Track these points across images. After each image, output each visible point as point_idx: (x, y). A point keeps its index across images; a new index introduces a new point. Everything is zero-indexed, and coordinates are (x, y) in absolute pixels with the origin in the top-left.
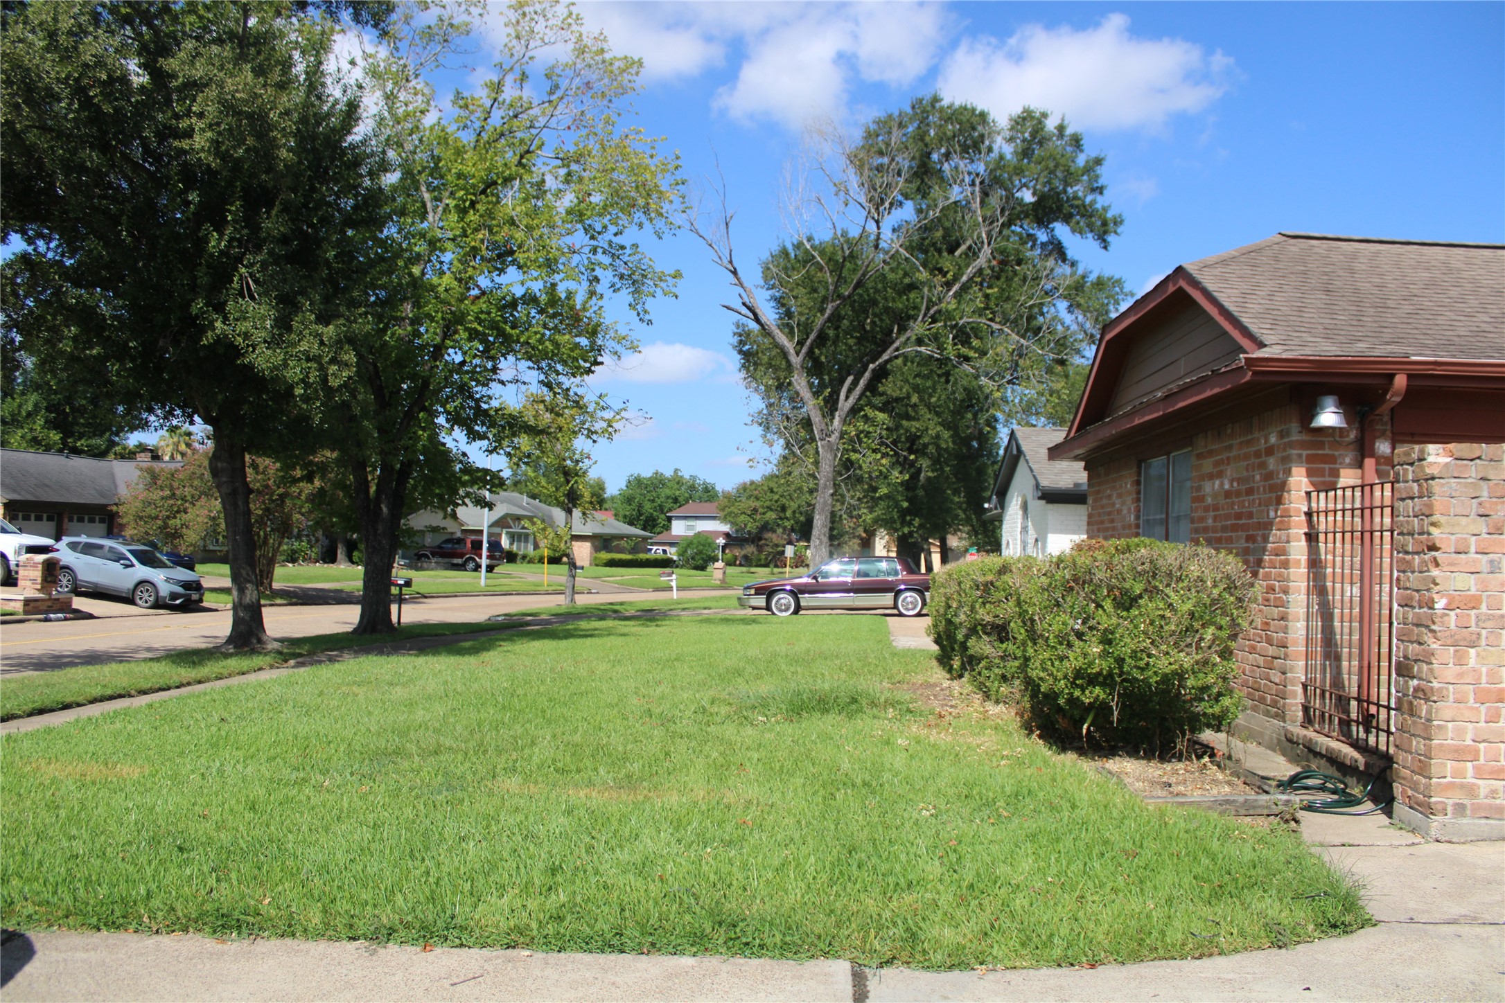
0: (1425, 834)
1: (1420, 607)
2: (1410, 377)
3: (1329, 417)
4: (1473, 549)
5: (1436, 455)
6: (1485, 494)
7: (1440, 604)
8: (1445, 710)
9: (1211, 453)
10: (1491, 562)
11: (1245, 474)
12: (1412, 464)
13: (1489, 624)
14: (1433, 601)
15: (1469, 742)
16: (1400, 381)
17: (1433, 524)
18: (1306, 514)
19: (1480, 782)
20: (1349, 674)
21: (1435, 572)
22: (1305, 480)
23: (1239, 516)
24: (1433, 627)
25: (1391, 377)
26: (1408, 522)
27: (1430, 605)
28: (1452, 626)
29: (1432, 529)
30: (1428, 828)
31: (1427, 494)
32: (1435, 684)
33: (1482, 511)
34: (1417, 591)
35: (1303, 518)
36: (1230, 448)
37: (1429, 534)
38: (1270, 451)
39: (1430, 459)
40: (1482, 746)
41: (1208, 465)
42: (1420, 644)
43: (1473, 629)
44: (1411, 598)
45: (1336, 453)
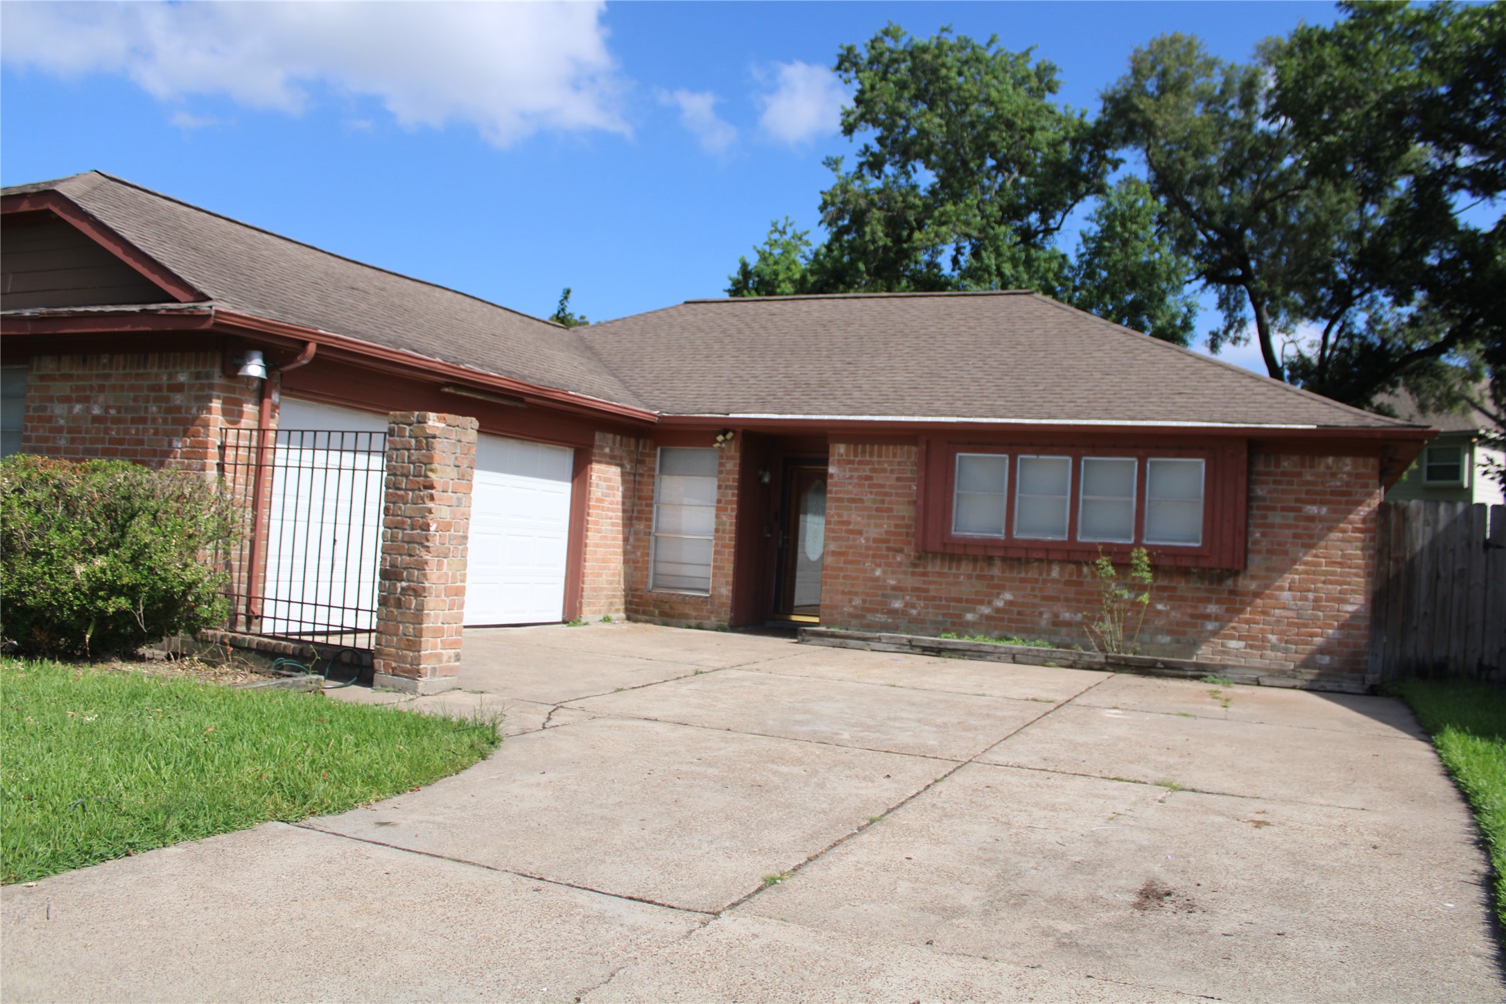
0: (414, 691)
1: (412, 529)
2: (319, 346)
3: (255, 368)
4: (450, 490)
5: (434, 421)
6: (459, 451)
7: (433, 528)
8: (431, 602)
9: (68, 377)
10: (458, 499)
11: (131, 403)
12: (410, 425)
13: (454, 542)
14: (428, 525)
15: (440, 625)
16: (312, 348)
17: (432, 470)
18: (219, 447)
19: (443, 651)
20: (239, 583)
21: (430, 505)
22: (221, 418)
23: (112, 441)
24: (427, 544)
25: (304, 344)
26: (402, 467)
27: (426, 527)
28: (437, 543)
29: (430, 474)
30: (416, 687)
31: (429, 447)
32: (427, 585)
33: (457, 463)
34: (410, 518)
35: (217, 450)
36: (107, 377)
37: (426, 476)
38: (179, 388)
39: (430, 423)
40: (446, 626)
41: (63, 388)
42: (410, 555)
43: (447, 545)
44: (403, 523)
45: (243, 398)
